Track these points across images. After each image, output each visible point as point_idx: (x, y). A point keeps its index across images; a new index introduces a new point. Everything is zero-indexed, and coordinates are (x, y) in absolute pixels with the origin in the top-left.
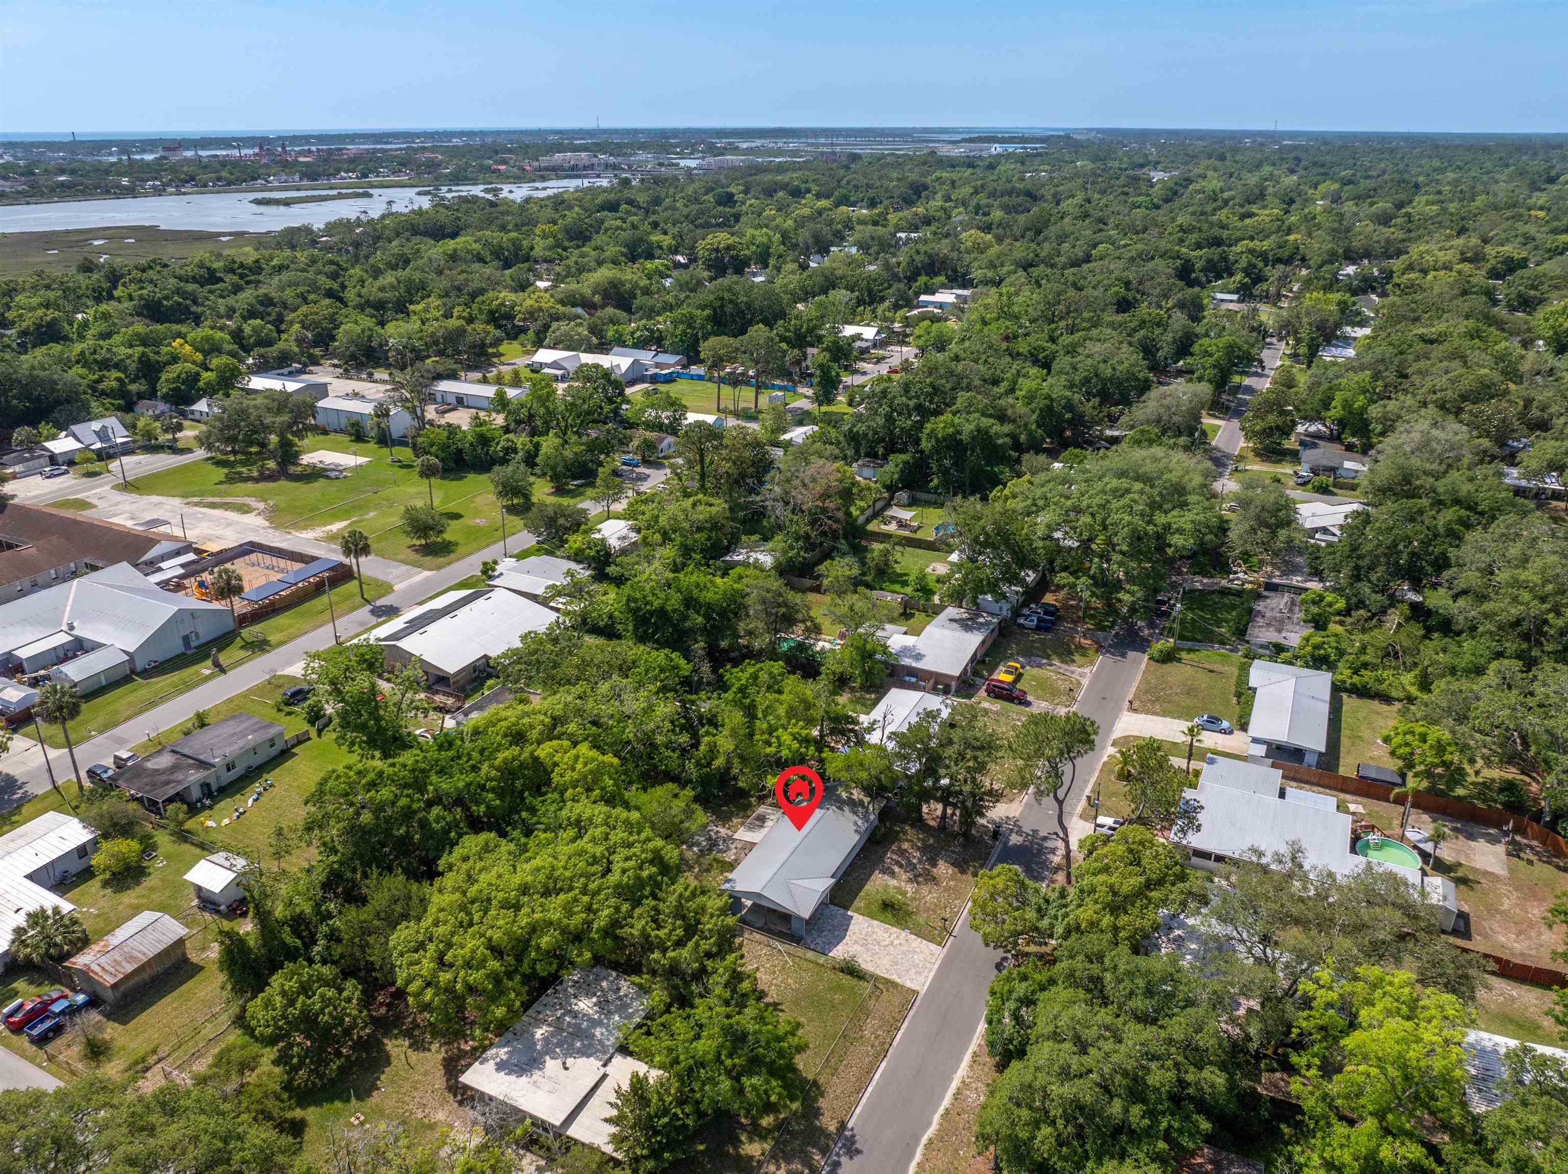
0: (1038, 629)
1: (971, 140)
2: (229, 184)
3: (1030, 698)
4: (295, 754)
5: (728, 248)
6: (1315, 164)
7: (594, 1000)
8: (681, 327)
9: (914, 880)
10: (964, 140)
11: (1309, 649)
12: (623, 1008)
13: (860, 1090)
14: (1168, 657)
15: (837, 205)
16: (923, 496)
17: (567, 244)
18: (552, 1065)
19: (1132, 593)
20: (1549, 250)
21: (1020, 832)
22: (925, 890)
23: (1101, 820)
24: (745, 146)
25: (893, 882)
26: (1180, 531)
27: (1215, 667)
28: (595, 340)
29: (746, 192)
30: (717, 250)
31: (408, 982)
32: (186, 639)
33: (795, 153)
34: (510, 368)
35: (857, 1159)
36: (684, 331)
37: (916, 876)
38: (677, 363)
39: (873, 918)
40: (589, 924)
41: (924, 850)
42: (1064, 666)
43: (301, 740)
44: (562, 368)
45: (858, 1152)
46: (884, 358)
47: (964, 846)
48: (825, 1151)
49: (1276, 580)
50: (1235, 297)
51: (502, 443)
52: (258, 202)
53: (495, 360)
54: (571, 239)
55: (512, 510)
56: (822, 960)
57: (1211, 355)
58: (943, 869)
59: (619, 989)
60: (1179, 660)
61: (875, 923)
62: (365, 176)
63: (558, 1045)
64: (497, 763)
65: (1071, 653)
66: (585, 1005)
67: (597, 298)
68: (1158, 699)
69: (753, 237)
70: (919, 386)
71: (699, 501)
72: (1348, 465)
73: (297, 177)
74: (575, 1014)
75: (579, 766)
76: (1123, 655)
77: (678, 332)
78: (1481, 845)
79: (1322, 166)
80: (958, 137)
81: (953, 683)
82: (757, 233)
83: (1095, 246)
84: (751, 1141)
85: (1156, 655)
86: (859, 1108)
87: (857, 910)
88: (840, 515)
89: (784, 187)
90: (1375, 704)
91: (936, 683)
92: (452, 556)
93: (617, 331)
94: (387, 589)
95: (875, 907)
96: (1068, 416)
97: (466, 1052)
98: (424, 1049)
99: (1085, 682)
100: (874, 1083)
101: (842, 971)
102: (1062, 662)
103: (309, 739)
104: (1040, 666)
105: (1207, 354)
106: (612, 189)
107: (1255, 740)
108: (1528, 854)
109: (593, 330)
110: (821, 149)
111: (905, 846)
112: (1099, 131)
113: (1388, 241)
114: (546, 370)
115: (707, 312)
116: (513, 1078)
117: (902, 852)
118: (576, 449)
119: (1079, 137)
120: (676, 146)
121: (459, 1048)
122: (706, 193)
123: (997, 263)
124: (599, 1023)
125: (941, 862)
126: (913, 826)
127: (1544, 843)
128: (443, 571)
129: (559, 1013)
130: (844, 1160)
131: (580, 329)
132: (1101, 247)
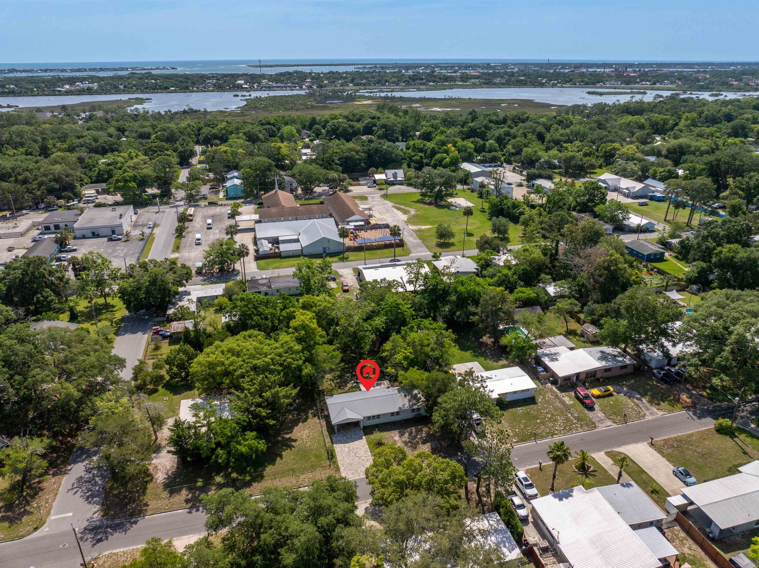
2: (588, 84)
32: (324, 249)
52: (589, 93)
62: (655, 84)
73: (619, 83)
94: (407, 254)
109: (643, 168)
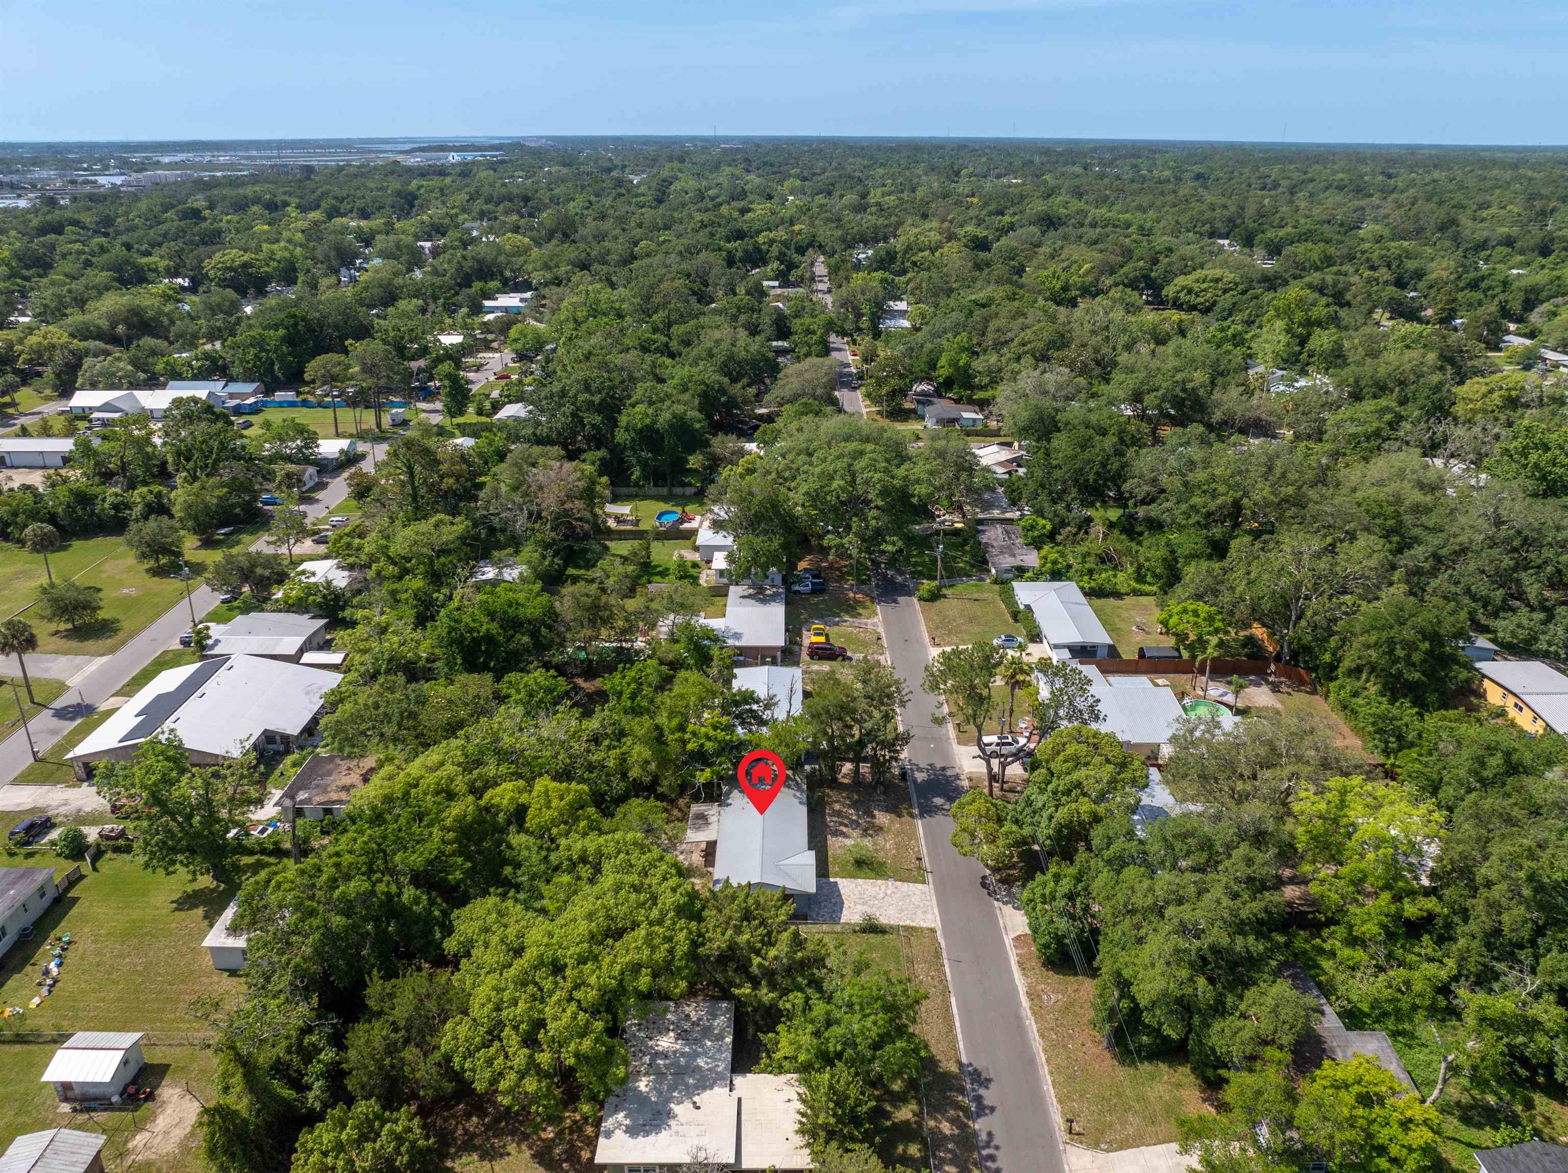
0: (814, 592)
1: (422, 150)
3: (849, 654)
4: (75, 900)
5: (245, 265)
6: (765, 163)
7: (672, 1034)
8: (252, 351)
9: (865, 833)
10: (414, 150)
11: (1049, 565)
12: (707, 1032)
13: (951, 1028)
14: (934, 597)
15: (330, 217)
16: (624, 490)
17: (26, 273)
18: (682, 1110)
19: (894, 544)
20: (997, 230)
21: (920, 770)
22: (880, 839)
23: (986, 739)
24: (166, 160)
25: (849, 842)
26: (918, 481)
27: (976, 596)
28: (142, 376)
29: (211, 207)
30: (231, 269)
31: (494, 1081)
33: (231, 166)
34: (36, 418)
35: (992, 1086)
36: (256, 355)
37: (865, 830)
38: (255, 393)
39: (855, 877)
40: (671, 951)
41: (855, 805)
42: (857, 621)
43: (74, 880)
44: (120, 410)
45: (989, 1080)
46: (482, 365)
47: (885, 793)
48: (962, 1091)
49: (981, 516)
50: (776, 283)
51: (110, 500)
53: (11, 411)
54: (28, 267)
55: (159, 572)
56: (838, 928)
57: (814, 333)
58: (882, 818)
59: (688, 1016)
60: (945, 596)
61: (860, 881)
63: (673, 1088)
64: (448, 822)
65: (855, 608)
66: (666, 1042)
67: (121, 329)
68: (950, 632)
69: (273, 253)
70: (598, 381)
71: (441, 521)
72: (966, 415)
74: (665, 1055)
75: (555, 803)
76: (895, 601)
77: (250, 357)
78: (1251, 690)
79: (772, 165)
80: (408, 147)
81: (779, 654)
82: (275, 247)
83: (636, 244)
84: (898, 1108)
85: (926, 595)
86: (961, 1044)
87: (836, 876)
88: (588, 515)
89: (257, 200)
90: (1111, 601)
91: (763, 657)
92: (121, 635)
93: (167, 363)
94: (61, 688)
95: (849, 867)
96: (723, 399)
97: (553, 1140)
98: (502, 1156)
99: (881, 630)
100: (957, 1018)
101: (864, 931)
102: (853, 616)
103: (84, 877)
104: (837, 624)
105: (809, 332)
106: (35, 210)
107: (1056, 647)
108: (1284, 688)
109: (134, 362)
110: (259, 162)
111: (837, 807)
112: (548, 138)
113: (876, 227)
114: (96, 415)
115: (281, 332)
116: (652, 1138)
117: (839, 813)
118: (217, 493)
119: (532, 145)
120: (81, 161)
121: (540, 1139)
122: (166, 211)
123: (551, 264)
124: (697, 1055)
125: (876, 813)
126: (832, 789)
127: (1289, 678)
128: (119, 653)
129: (647, 1059)
130: (982, 1092)
131: (122, 365)
132: (643, 243)
